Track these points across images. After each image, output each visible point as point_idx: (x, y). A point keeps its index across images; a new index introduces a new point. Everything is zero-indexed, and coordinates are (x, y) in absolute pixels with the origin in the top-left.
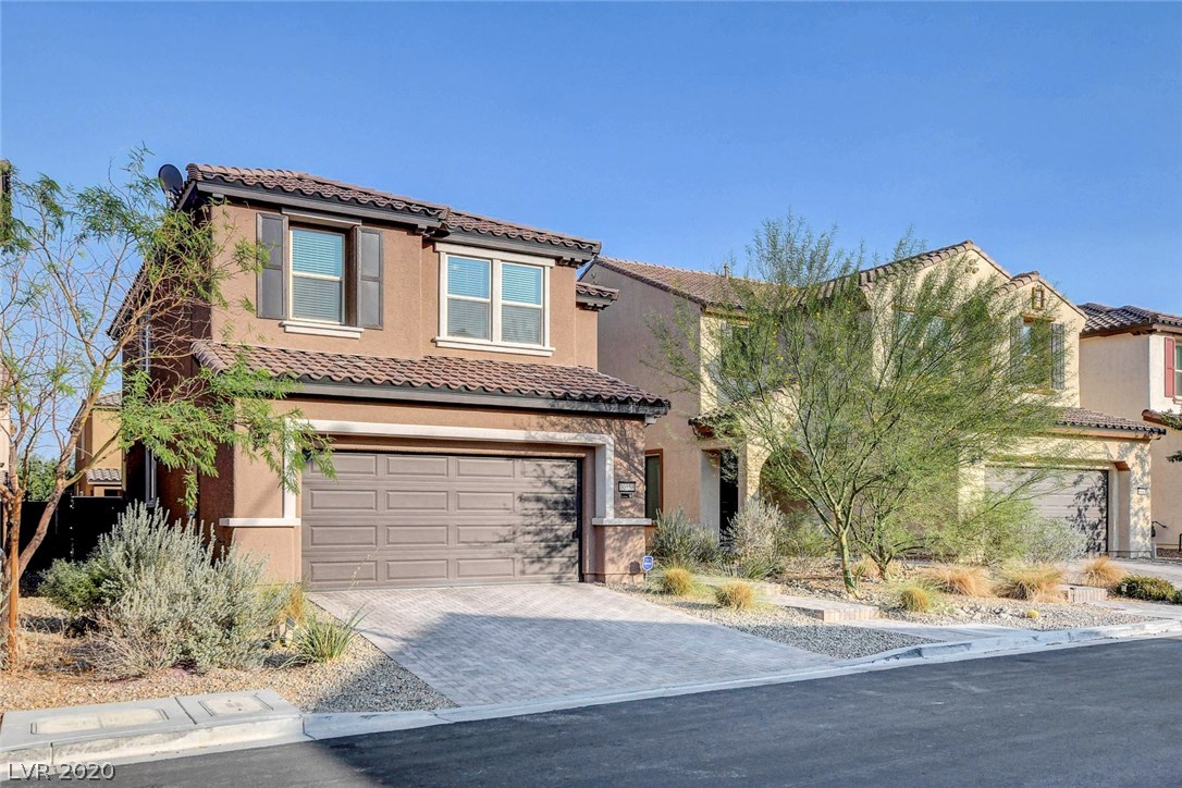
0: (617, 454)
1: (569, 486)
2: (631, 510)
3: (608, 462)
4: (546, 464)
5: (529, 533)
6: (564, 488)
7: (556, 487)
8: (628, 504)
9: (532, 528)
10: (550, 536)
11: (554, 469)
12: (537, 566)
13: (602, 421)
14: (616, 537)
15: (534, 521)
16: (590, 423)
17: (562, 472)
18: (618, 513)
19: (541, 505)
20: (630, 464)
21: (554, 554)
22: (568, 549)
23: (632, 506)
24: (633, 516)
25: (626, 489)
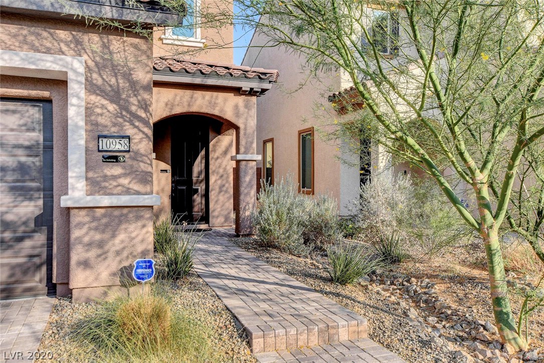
0: (92, 88)
1: (27, 143)
2: (125, 181)
3: (73, 100)
13: (62, 34)
14: (94, 224)
16: (38, 35)
17: (12, 121)
18: (95, 186)
20: (122, 108)
22: (28, 243)
23: (125, 175)
24: (128, 191)
25: (112, 148)
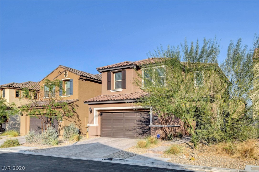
0: (153, 110)
1: (148, 118)
3: (151, 112)
4: (142, 113)
5: (139, 128)
6: (146, 118)
7: (144, 118)
8: (156, 122)
9: (139, 127)
10: (143, 129)
11: (144, 114)
12: (141, 135)
14: (153, 130)
15: (140, 126)
17: (146, 115)
18: (153, 124)
19: (141, 122)
21: (144, 133)
23: (157, 122)
24: (157, 125)
25: (156, 118)
